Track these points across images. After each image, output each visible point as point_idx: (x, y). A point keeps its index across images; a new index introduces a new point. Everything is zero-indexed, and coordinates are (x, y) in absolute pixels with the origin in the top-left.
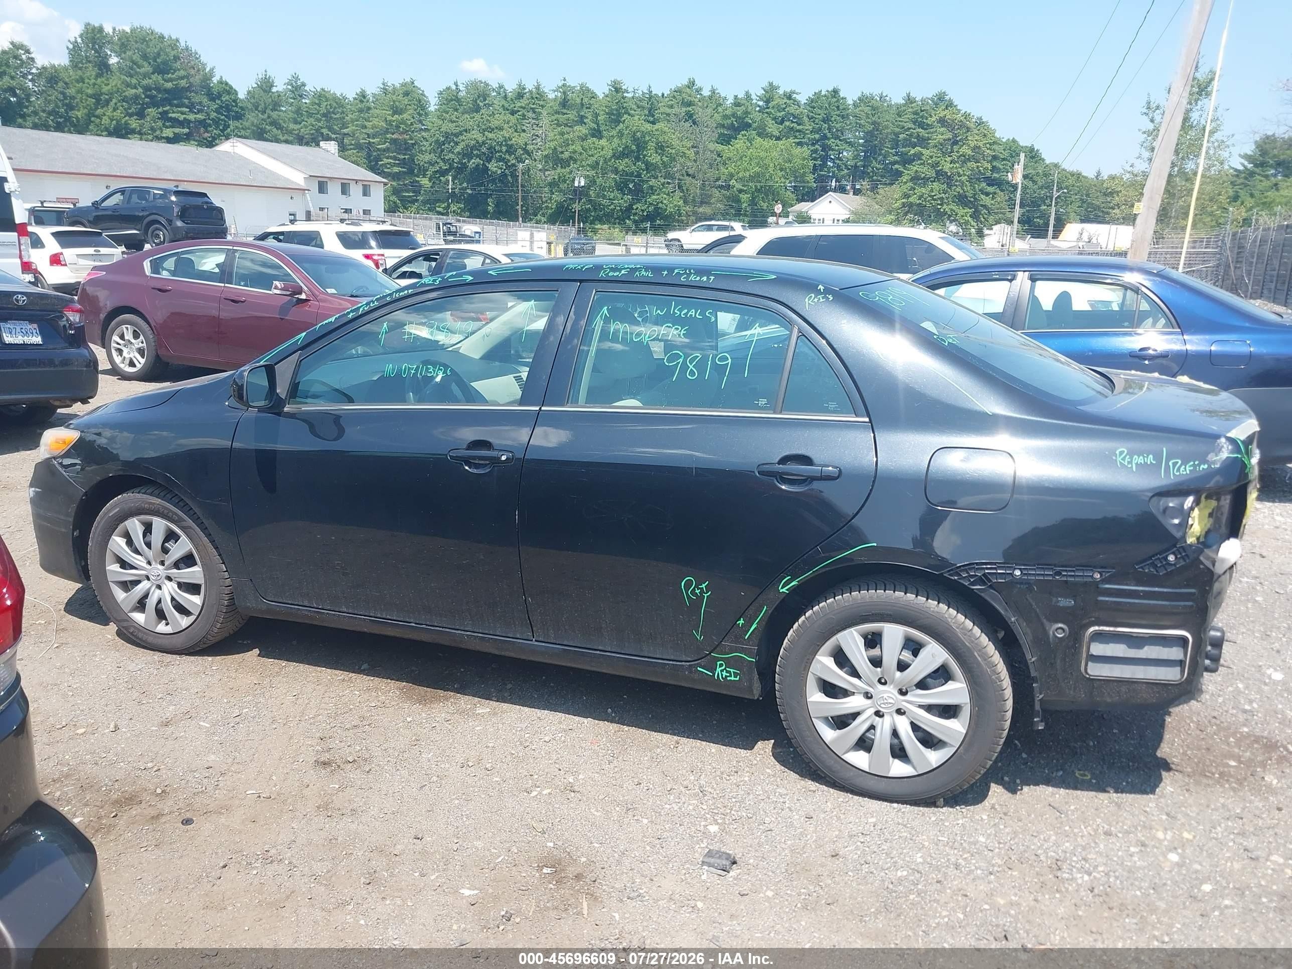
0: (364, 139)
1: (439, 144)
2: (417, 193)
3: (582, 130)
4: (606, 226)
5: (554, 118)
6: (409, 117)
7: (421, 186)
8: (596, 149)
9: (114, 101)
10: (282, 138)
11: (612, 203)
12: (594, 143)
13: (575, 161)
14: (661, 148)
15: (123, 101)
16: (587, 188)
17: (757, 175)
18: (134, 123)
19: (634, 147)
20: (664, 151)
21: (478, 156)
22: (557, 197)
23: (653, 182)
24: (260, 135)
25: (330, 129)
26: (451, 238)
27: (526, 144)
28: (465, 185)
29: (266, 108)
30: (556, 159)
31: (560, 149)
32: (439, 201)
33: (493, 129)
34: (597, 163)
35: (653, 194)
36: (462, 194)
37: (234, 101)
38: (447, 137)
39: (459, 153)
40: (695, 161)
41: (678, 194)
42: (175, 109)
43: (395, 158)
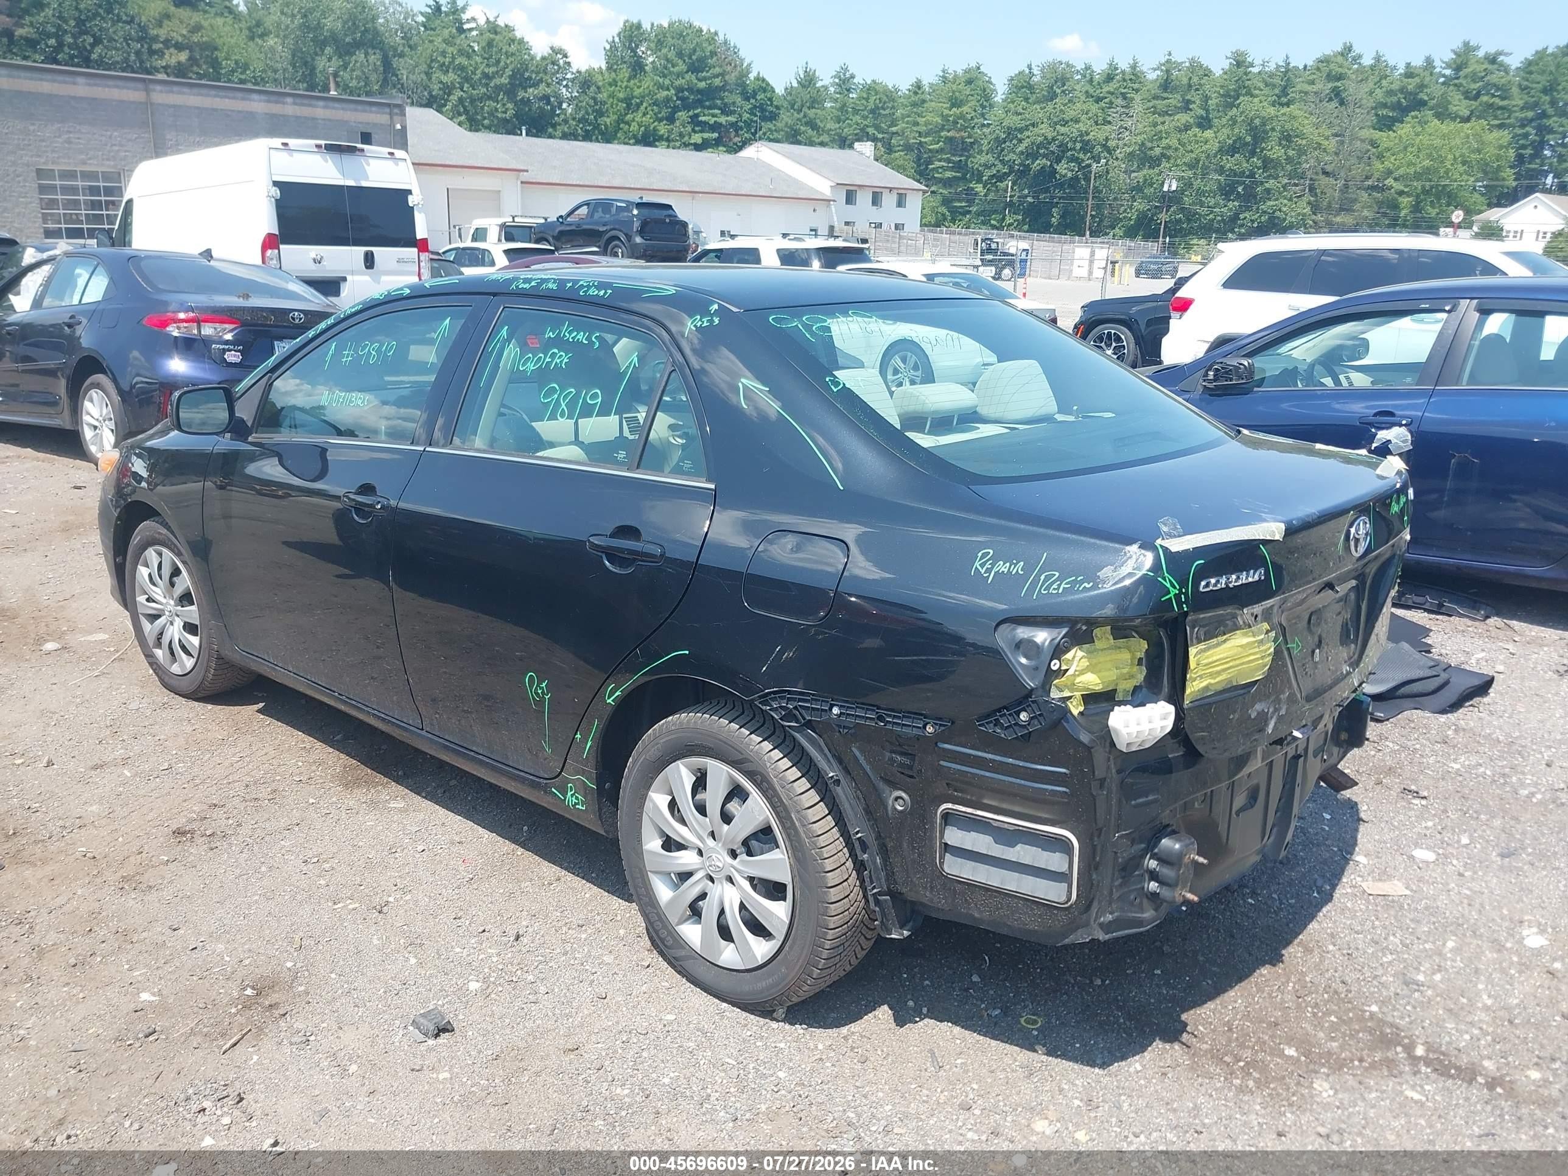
0: (915, 138)
1: (999, 142)
2: (971, 202)
3: (1183, 118)
4: (1203, 242)
5: (1151, 104)
6: (969, 110)
7: (976, 194)
8: (1197, 142)
9: (645, 105)
10: (817, 141)
11: (1212, 212)
12: (1195, 136)
13: (1168, 158)
14: (1287, 138)
15: (654, 104)
16: (1181, 192)
17: (1427, 171)
18: (663, 129)
19: (1249, 139)
20: (1290, 141)
21: (1044, 156)
22: (1140, 205)
23: (1271, 184)
24: (793, 137)
25: (877, 127)
26: (990, 257)
27: (1107, 139)
28: (1026, 191)
29: (802, 106)
30: (1145, 158)
31: (1149, 145)
32: (995, 212)
33: (1067, 122)
34: (1198, 161)
35: (1269, 199)
36: (1021, 203)
37: (770, 99)
38: (1009, 134)
39: (1022, 153)
40: (1337, 154)
41: (1308, 197)
42: (706, 112)
43: (948, 161)
